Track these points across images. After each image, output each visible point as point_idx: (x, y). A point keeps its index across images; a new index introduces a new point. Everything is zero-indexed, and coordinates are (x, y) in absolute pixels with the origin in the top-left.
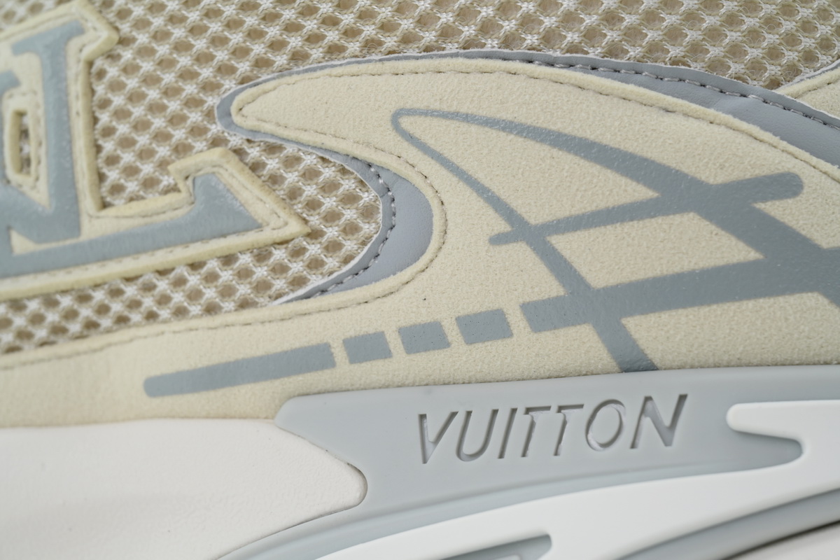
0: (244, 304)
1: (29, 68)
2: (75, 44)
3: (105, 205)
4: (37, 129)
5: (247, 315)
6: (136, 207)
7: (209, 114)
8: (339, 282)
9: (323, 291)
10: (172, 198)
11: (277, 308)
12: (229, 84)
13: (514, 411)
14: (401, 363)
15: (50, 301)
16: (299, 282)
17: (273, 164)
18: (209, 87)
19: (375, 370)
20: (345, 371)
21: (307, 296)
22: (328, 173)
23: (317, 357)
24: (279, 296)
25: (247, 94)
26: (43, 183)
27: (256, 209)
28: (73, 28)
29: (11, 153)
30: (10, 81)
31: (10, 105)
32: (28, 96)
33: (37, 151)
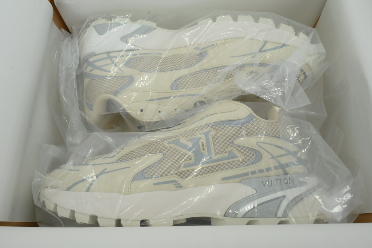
0: (237, 167)
1: (203, 137)
2: (210, 134)
3: (216, 155)
4: (205, 145)
5: (237, 169)
6: (221, 155)
7: (230, 143)
8: (249, 164)
9: (247, 165)
10: (225, 154)
11: (241, 168)
12: (233, 139)
13: (274, 180)
14: (258, 175)
15: (212, 167)
16: (244, 164)
17: (239, 149)
18: (230, 139)
19: (255, 175)
20: (250, 176)
21: (245, 166)
22: (247, 150)
23: (247, 174)
24: (241, 166)
25: (236, 140)
26: (207, 152)
27: (238, 155)
28: (209, 132)
29: (201, 148)
30: (200, 138)
31: (201, 141)
32: (203, 140)
33: (205, 148)
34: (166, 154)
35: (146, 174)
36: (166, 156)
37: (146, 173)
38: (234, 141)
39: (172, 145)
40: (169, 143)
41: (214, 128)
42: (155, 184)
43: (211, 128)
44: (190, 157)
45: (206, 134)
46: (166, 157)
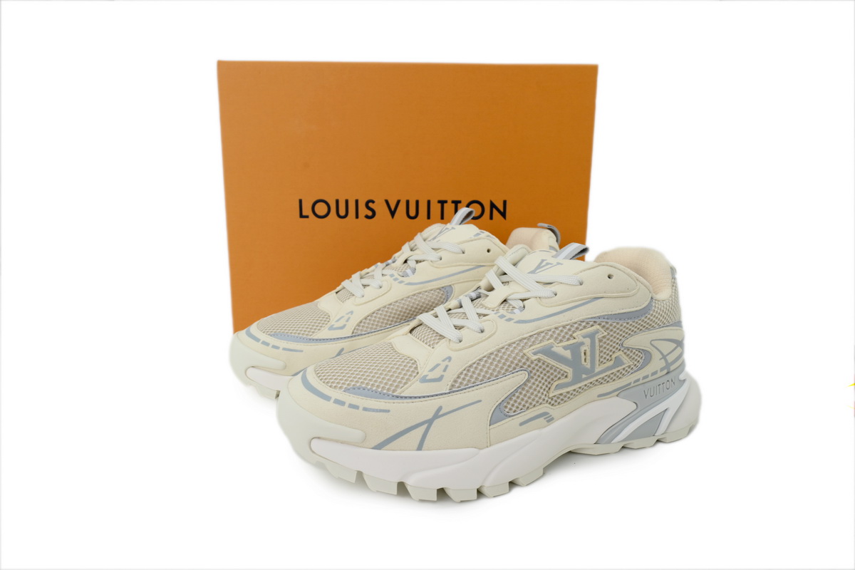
2: (596, 336)
3: (599, 365)
4: (588, 353)
5: (619, 380)
6: (605, 364)
10: (611, 362)
17: (628, 352)
18: (621, 340)
22: (637, 353)
24: (625, 376)
25: (627, 341)
26: (589, 364)
27: (625, 361)
28: (597, 332)
29: (583, 357)
30: (582, 344)
31: (583, 349)
32: (586, 347)
33: (588, 358)
34: (531, 372)
35: (507, 410)
36: (532, 375)
37: (506, 407)
38: (625, 342)
39: (539, 356)
40: (535, 354)
41: (604, 327)
42: (521, 424)
43: (598, 327)
44: (566, 374)
45: (592, 336)
46: (532, 378)
